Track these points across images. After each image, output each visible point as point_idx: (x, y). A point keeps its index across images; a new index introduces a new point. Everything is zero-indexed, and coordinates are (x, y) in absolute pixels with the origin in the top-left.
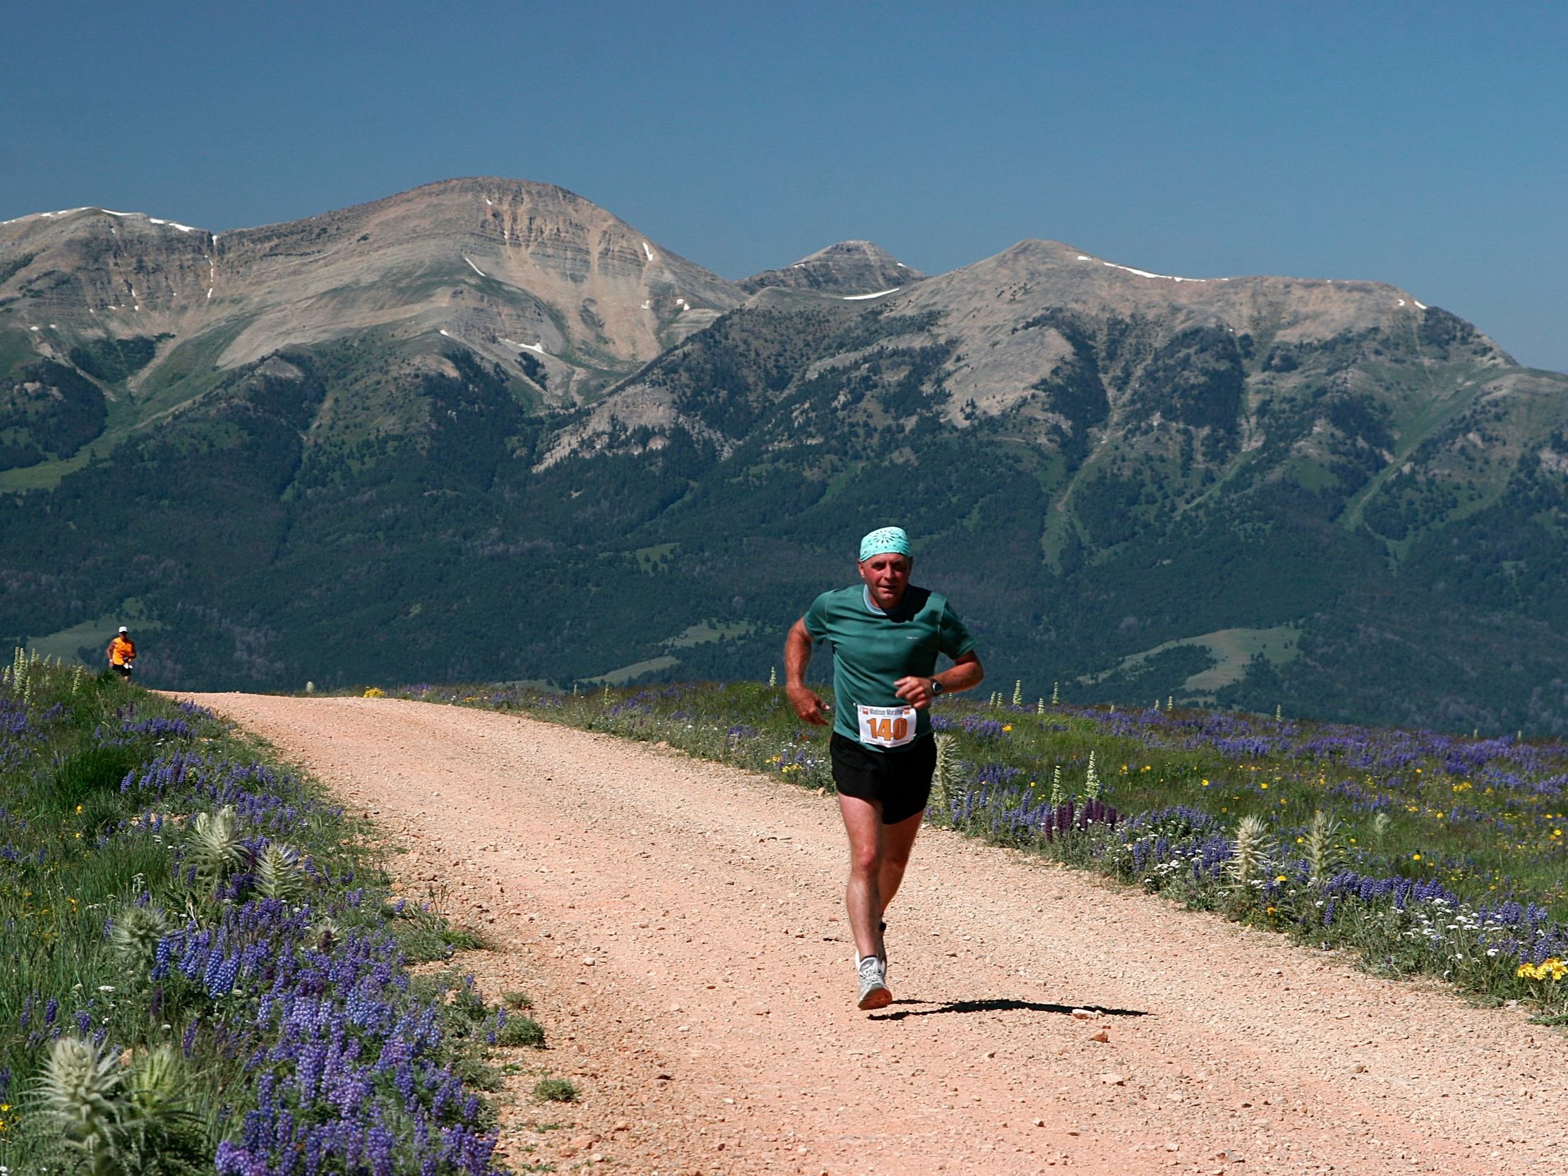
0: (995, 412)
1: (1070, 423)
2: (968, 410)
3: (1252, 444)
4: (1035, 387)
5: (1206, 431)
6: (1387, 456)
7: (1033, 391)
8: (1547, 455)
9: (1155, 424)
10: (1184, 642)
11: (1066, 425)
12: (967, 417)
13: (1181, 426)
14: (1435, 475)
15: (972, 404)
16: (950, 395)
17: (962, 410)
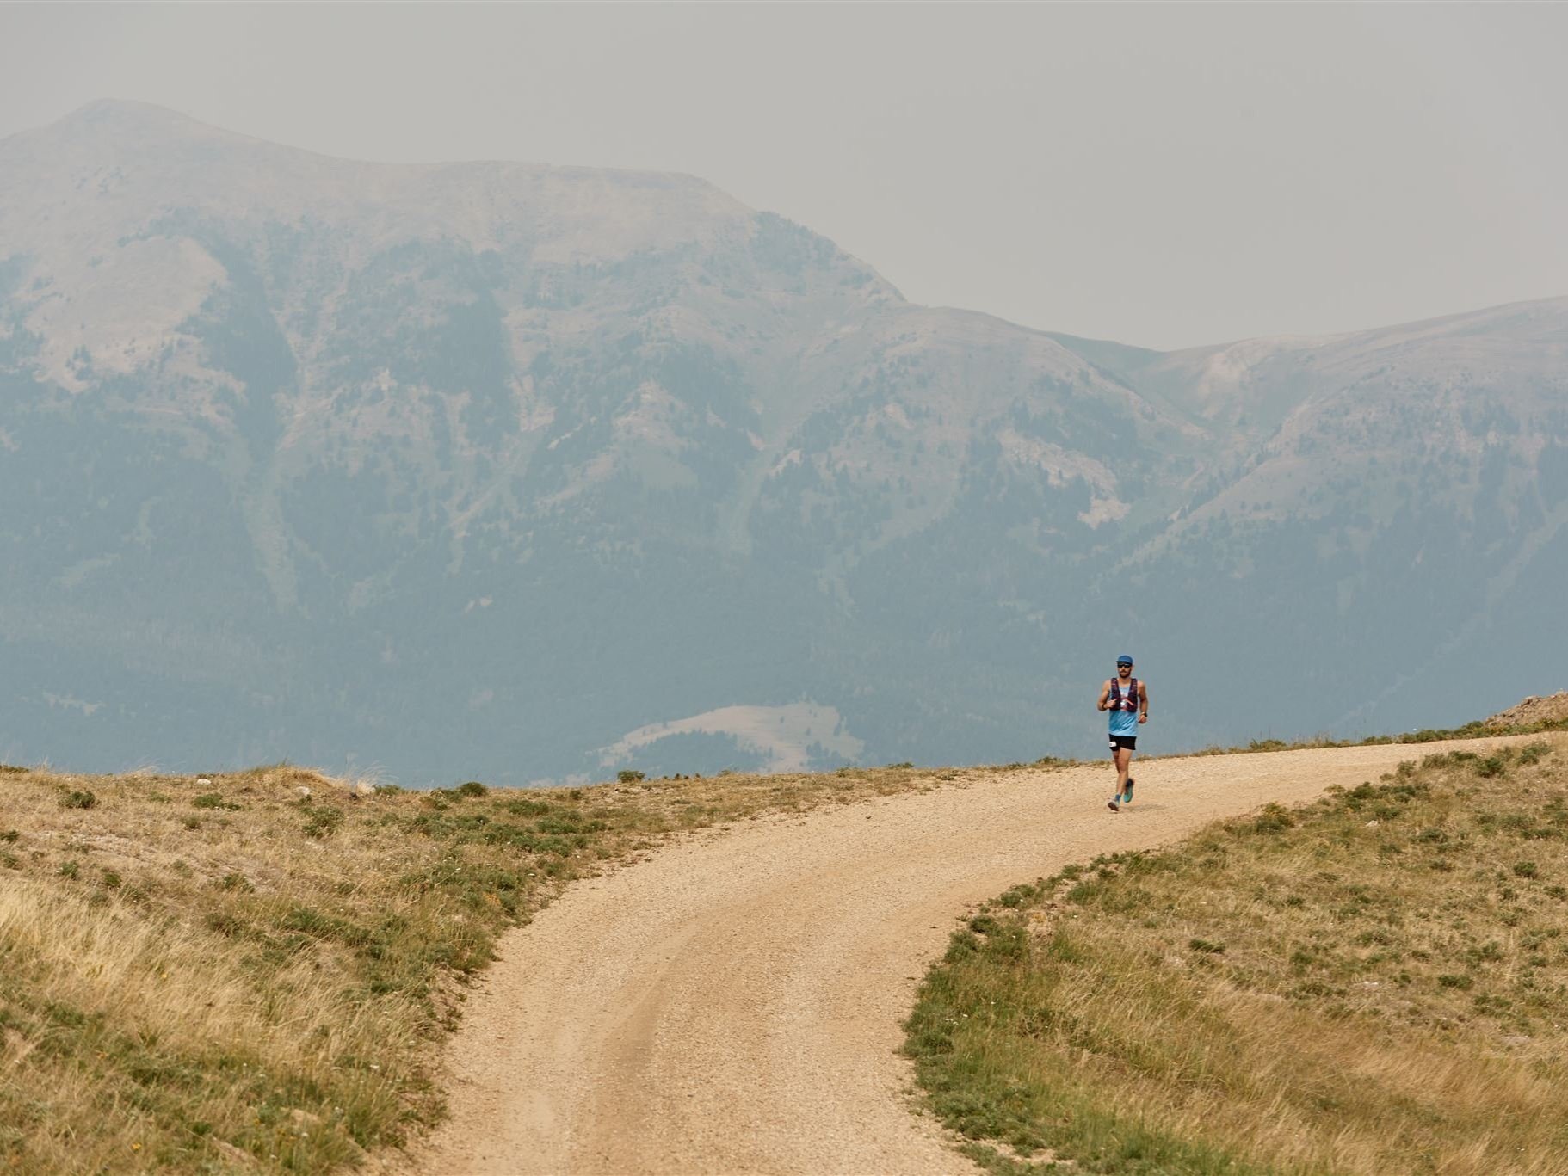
0: (126, 367)
1: (243, 385)
2: (79, 364)
3: (537, 419)
4: (180, 329)
5: (463, 399)
6: (755, 441)
7: (177, 336)
8: (1009, 439)
9: (384, 387)
10: (685, 726)
11: (239, 387)
12: (81, 376)
13: (426, 391)
14: (845, 468)
15: (84, 354)
16: (41, 340)
17: (69, 364)
